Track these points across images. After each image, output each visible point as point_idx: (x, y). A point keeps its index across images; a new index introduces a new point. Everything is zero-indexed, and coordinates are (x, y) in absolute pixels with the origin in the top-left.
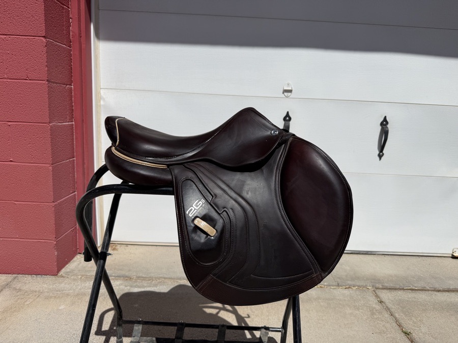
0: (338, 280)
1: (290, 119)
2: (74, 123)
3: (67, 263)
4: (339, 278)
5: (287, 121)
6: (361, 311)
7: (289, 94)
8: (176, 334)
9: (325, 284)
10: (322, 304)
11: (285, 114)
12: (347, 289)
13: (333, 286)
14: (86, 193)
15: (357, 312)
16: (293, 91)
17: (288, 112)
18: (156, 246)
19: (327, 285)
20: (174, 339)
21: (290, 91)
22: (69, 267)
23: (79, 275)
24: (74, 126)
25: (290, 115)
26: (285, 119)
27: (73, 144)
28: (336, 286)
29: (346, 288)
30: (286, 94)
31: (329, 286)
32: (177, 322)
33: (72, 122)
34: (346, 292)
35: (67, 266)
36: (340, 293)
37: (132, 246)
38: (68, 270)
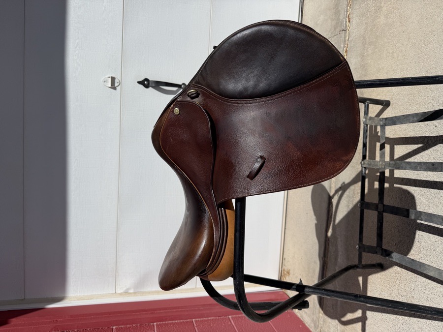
0: (338, 30)
1: (146, 80)
2: (155, 324)
3: (304, 325)
4: (335, 29)
5: (148, 84)
6: (382, 5)
7: (116, 81)
8: (373, 210)
9: (342, 46)
10: (370, 52)
11: (141, 86)
12: (351, 20)
13: (345, 37)
14: (241, 311)
15: (384, 9)
16: (113, 76)
17: (139, 82)
18: (285, 229)
19: (344, 44)
20: (378, 212)
21: (113, 79)
22: (308, 323)
23: (319, 316)
24: (159, 323)
25: (141, 79)
26: (147, 86)
27: (178, 324)
28: (345, 33)
29: (349, 22)
30: (116, 84)
31: (345, 41)
32: (359, 209)
33: (154, 325)
34: (355, 21)
35: (307, 325)
36: (355, 28)
37: (285, 254)
38: (313, 325)
